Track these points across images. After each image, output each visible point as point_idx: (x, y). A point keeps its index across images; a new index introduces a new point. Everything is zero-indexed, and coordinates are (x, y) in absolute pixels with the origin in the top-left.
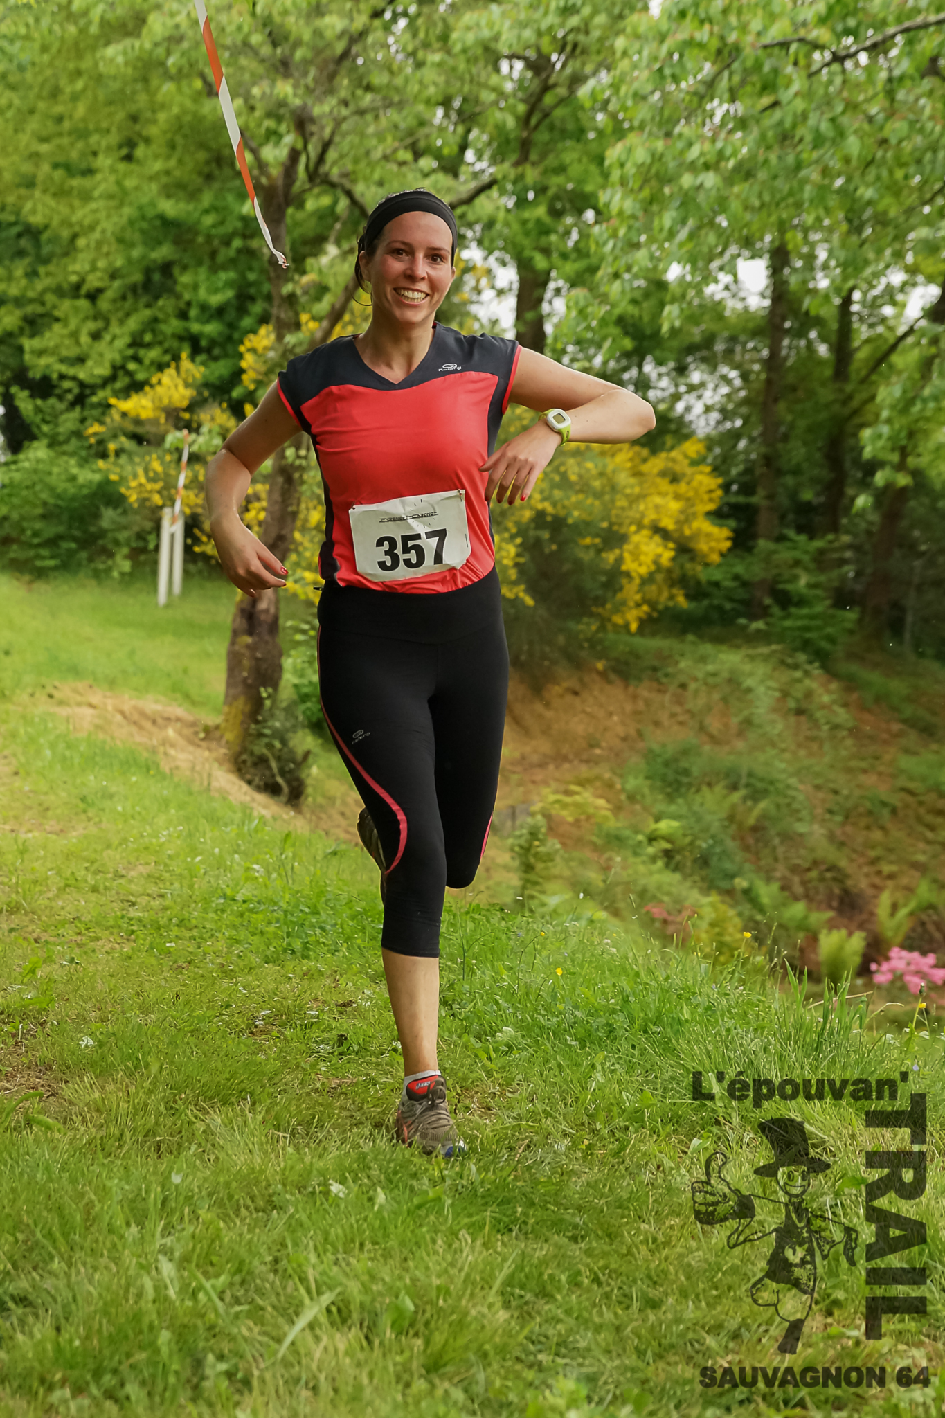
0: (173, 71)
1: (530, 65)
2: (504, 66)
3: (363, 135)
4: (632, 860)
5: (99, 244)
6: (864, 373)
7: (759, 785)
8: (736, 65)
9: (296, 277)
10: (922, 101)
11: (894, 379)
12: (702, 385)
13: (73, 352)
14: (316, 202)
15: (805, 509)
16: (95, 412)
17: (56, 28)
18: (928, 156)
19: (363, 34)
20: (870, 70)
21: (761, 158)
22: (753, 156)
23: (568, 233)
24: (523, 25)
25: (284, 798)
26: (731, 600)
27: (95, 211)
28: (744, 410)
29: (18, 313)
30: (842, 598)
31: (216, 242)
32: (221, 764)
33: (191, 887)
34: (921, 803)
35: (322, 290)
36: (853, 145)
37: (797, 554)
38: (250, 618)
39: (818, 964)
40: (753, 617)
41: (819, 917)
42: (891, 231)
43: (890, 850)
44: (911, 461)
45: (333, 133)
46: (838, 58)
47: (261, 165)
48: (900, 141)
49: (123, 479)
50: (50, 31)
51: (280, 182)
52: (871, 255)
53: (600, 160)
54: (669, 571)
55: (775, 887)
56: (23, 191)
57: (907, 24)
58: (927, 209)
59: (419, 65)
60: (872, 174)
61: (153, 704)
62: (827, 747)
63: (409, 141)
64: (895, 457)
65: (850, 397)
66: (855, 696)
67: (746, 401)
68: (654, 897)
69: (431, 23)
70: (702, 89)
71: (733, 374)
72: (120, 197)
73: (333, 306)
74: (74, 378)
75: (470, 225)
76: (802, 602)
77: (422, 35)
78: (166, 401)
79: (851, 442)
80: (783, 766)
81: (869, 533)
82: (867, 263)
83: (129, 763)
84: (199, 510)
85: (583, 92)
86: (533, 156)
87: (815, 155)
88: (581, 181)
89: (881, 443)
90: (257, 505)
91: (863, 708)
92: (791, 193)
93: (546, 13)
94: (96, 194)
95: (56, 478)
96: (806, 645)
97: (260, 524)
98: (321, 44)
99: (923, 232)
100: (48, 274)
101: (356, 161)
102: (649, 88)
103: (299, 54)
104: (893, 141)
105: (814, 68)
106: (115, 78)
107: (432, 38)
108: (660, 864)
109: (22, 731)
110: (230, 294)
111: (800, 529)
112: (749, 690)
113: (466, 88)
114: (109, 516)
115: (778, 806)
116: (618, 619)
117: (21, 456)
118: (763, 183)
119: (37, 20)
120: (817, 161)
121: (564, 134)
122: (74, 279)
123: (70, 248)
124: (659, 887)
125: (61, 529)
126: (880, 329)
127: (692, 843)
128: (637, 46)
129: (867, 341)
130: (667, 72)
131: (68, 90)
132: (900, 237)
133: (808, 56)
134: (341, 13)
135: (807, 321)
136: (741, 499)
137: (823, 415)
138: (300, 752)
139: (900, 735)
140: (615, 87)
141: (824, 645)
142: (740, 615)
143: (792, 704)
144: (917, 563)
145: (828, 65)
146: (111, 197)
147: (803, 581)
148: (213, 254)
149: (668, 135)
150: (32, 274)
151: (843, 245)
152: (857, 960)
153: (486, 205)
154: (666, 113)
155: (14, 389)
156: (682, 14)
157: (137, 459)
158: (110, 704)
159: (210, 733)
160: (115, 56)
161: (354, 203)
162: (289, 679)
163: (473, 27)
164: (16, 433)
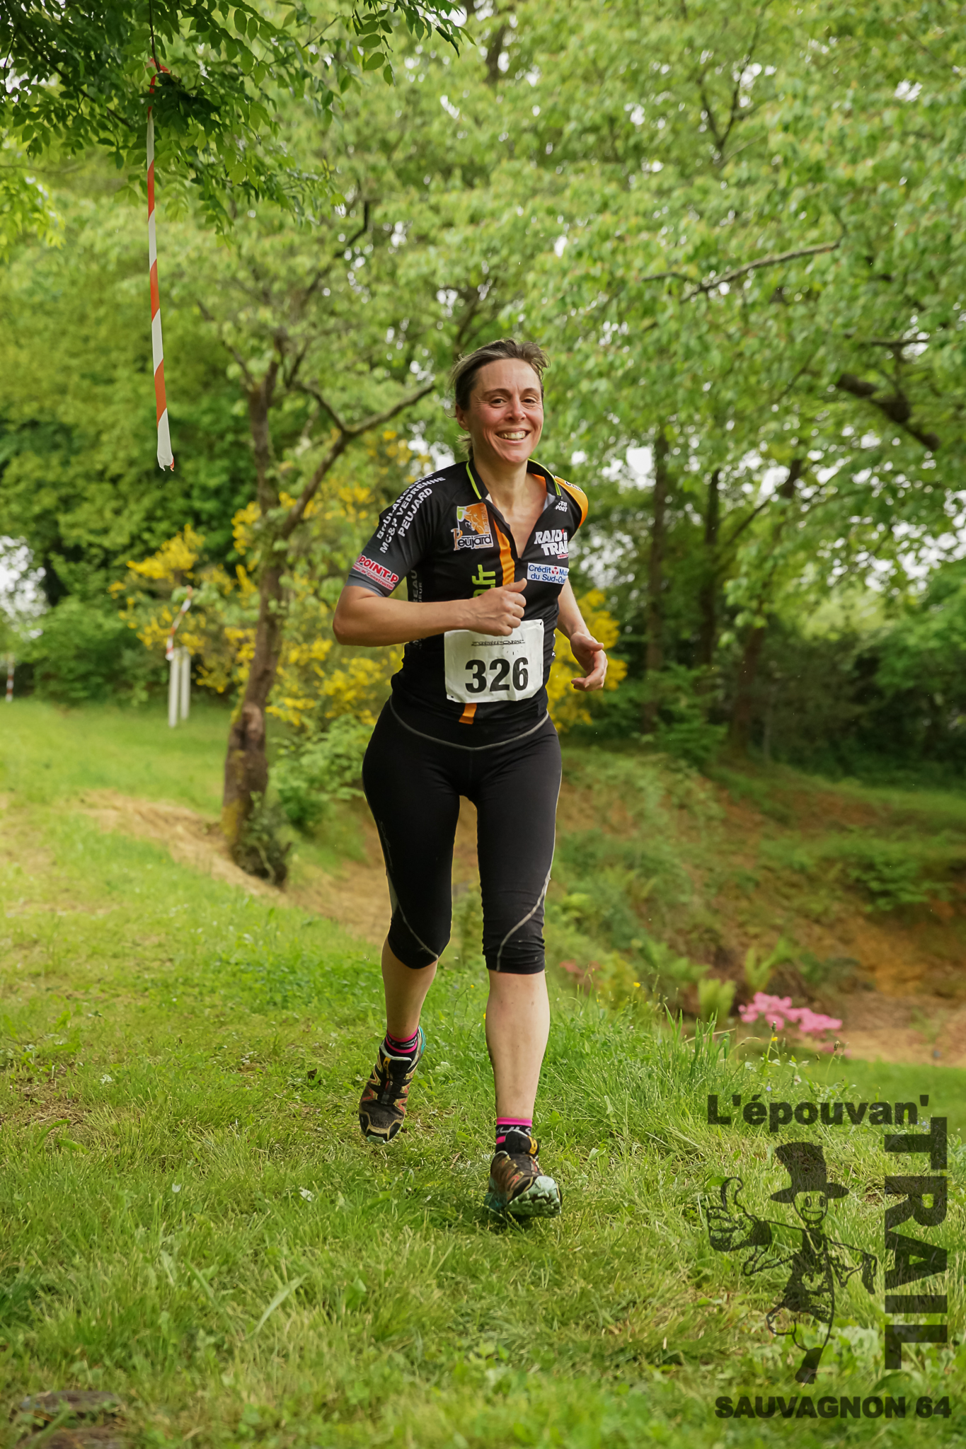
0: (176, 300)
1: (462, 295)
2: (441, 296)
3: (328, 351)
5: (119, 439)
6: (728, 537)
7: (651, 865)
8: (623, 295)
9: (277, 464)
10: (770, 323)
11: (752, 541)
12: (602, 548)
13: (98, 525)
14: (292, 404)
15: (684, 645)
16: (118, 573)
17: (82, 267)
18: (776, 366)
19: (327, 271)
20: (728, 298)
21: (643, 368)
22: (637, 366)
24: (453, 263)
25: (271, 880)
26: (625, 717)
27: (115, 413)
28: (635, 567)
29: (55, 494)
30: (715, 716)
31: (213, 437)
32: (220, 852)
33: (194, 952)
34: (779, 878)
35: (296, 474)
36: (716, 357)
37: (679, 682)
38: (243, 737)
39: (698, 1007)
40: (644, 732)
41: (699, 969)
42: (747, 425)
43: (754, 915)
44: (766, 607)
45: (305, 350)
46: (703, 289)
47: (248, 375)
48: (753, 354)
49: (139, 628)
50: (78, 269)
51: (262, 389)
52: (731, 445)
55: (663, 947)
56: (57, 397)
57: (757, 262)
58: (775, 408)
59: (373, 295)
60: (731, 380)
61: (165, 806)
62: (704, 834)
63: (365, 356)
64: (754, 604)
65: (717, 558)
66: (724, 794)
67: (636, 561)
68: (567, 956)
69: (381, 261)
70: (596, 314)
71: (626, 539)
72: (135, 401)
73: (307, 487)
74: (100, 546)
75: (415, 422)
76: (682, 719)
77: (374, 271)
78: (173, 565)
79: (719, 591)
80: (666, 848)
81: (736, 664)
82: (727, 450)
83: (146, 854)
84: (201, 651)
85: (503, 315)
87: (686, 365)
89: (740, 593)
90: (246, 647)
91: (731, 803)
92: (668, 395)
93: (473, 253)
94: (117, 398)
95: (87, 626)
96: (686, 754)
97: (251, 661)
98: (294, 278)
99: (773, 426)
100: (80, 463)
101: (323, 371)
102: (555, 312)
103: (276, 287)
104: (748, 354)
105: (685, 295)
106: (130, 306)
107: (383, 274)
108: (572, 929)
109: (59, 829)
110: (224, 478)
111: (681, 661)
112: (641, 790)
113: (411, 313)
114: (128, 657)
115: (666, 882)
117: (58, 608)
118: (645, 387)
119: (67, 260)
120: (688, 370)
122: (99, 467)
123: (95, 443)
124: (571, 948)
125: (91, 667)
126: (741, 503)
127: (597, 913)
128: (544, 279)
129: (733, 512)
130: (568, 300)
131: (93, 314)
132: (754, 429)
133: (681, 288)
134: (310, 254)
135: (684, 497)
136: (634, 638)
137: (698, 571)
138: (283, 844)
139: (762, 823)
140: (527, 312)
141: (702, 754)
142: (635, 730)
143: (675, 800)
144: (774, 689)
145: (695, 294)
146: (127, 401)
147: (684, 702)
148: (211, 447)
149: (570, 350)
150: (65, 463)
151: (710, 436)
152: (727, 1004)
153: (429, 406)
154: (568, 332)
155: (52, 556)
156: (580, 254)
157: (151, 610)
158: (130, 807)
159: (211, 829)
160: (130, 287)
161: (323, 406)
162: (274, 784)
163: (414, 264)
164: (54, 590)
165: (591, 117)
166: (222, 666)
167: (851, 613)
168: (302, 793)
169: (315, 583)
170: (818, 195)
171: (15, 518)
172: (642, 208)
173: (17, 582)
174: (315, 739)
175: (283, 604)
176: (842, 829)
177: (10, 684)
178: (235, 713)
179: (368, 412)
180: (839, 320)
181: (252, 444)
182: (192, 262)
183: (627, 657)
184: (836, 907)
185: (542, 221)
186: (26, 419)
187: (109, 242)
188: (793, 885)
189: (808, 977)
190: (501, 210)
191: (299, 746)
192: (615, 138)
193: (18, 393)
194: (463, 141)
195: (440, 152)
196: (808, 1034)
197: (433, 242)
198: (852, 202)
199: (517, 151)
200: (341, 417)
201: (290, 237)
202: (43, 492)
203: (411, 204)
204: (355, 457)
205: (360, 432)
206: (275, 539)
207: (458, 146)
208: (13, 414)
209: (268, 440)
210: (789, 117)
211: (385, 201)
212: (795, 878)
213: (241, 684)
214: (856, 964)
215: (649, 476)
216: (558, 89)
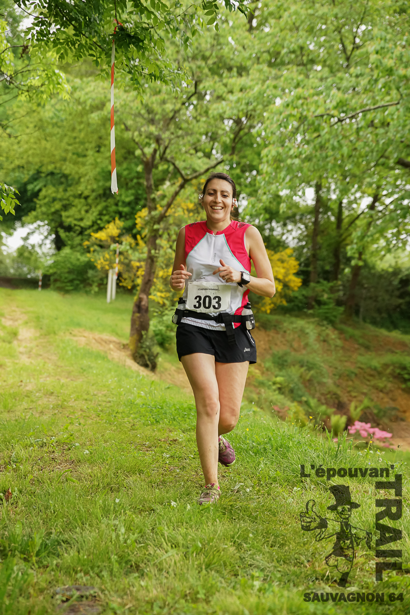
1: (235, 121)
2: (226, 122)
3: (178, 145)
4: (267, 390)
5: (88, 180)
6: (347, 227)
7: (311, 366)
8: (305, 123)
9: (155, 192)
10: (369, 135)
11: (358, 229)
12: (292, 230)
13: (78, 216)
14: (162, 167)
15: (326, 272)
16: (86, 237)
17: (75, 107)
18: (370, 154)
19: (179, 110)
20: (350, 125)
21: (314, 155)
22: (311, 154)
23: (247, 178)
24: (233, 108)
25: (150, 368)
26: (301, 302)
27: (87, 170)
29: (61, 204)
30: (339, 303)
32: (128, 356)
33: (120, 399)
34: (365, 372)
35: (164, 197)
37: (324, 288)
38: (139, 308)
39: (330, 426)
40: (309, 309)
41: (331, 410)
42: (357, 179)
43: (354, 388)
44: (363, 257)
45: (169, 144)
46: (340, 120)
47: (144, 154)
48: (361, 149)
49: (96, 261)
50: (73, 108)
51: (150, 160)
52: (350, 188)
53: (259, 154)
54: (280, 293)
55: (315, 400)
56: (62, 162)
57: (363, 109)
59: (198, 121)
60: (351, 160)
61: (106, 336)
62: (334, 353)
63: (194, 147)
64: (357, 255)
65: (341, 235)
66: (342, 336)
67: (307, 236)
68: (275, 403)
69: (202, 107)
70: (294, 130)
71: (302, 226)
72: (95, 165)
73: (168, 202)
74: (79, 226)
76: (325, 304)
77: (199, 111)
78: (110, 234)
79: (342, 250)
80: (318, 359)
81: (348, 281)
82: (349, 190)
83: (98, 356)
84: (122, 271)
85: (253, 131)
86: (236, 152)
87: (332, 153)
88: (252, 161)
89: (353, 251)
90: (141, 270)
91: (345, 340)
92: (324, 166)
93: (241, 104)
94: (88, 163)
95: (73, 260)
96: (326, 318)
97: (142, 276)
98: (164, 113)
100: (71, 190)
102: (276, 130)
103: (157, 117)
104: (358, 149)
105: (332, 124)
106: (94, 124)
107: (202, 112)
108: (277, 392)
109: (61, 345)
110: (132, 198)
111: (325, 279)
112: (307, 333)
113: (214, 130)
114: (90, 273)
115: (317, 373)
116: (263, 309)
117: (61, 252)
118: (315, 162)
119: (68, 104)
120: (333, 155)
121: (246, 145)
122: (80, 192)
123: (78, 182)
124: (277, 400)
125: (74, 277)
126: (352, 212)
127: (288, 385)
128: (272, 116)
129: (348, 216)
130: (283, 125)
131: (78, 127)
132: (361, 181)
133: (330, 120)
134: (171, 103)
135: (327, 209)
136: (305, 269)
137: (333, 241)
138: (155, 353)
139: (358, 349)
140: (265, 130)
141: (333, 318)
142: (304, 308)
143: (322, 338)
144: (364, 291)
145: (336, 123)
146: (92, 164)
147: (326, 296)
148: (127, 184)
149: (283, 146)
150: (65, 190)
151: (341, 184)
152: (343, 426)
153: (220, 169)
154: (282, 138)
155: (59, 229)
156: (288, 105)
157: (100, 253)
158: (91, 336)
159: (125, 346)
160: (95, 117)
161: (175, 167)
162: (152, 328)
163: (216, 108)
164: (59, 244)
165: (293, 46)
166: (130, 277)
167: (397, 260)
168: (163, 332)
169: (171, 243)
170: (390, 81)
171: (43, 213)
172: (314, 86)
173: (43, 240)
174: (169, 309)
175: (157, 251)
176: (393, 352)
177: (40, 283)
178: (136, 298)
179: (195, 171)
180: (399, 135)
181: (145, 183)
182: (122, 106)
183: (302, 277)
184: (389, 385)
185: (271, 91)
186: (50, 171)
187: (87, 97)
188: (372, 375)
189: (377, 415)
190: (254, 86)
191: (162, 312)
192: (303, 55)
193: (46, 160)
194: (238, 56)
195: (228, 61)
196: (378, 439)
197: (224, 99)
198: (405, 84)
199: (261, 60)
200: (183, 172)
201: (163, 96)
202: (55, 203)
203: (215, 82)
204: (189, 190)
205: (191, 179)
206: (154, 224)
207: (235, 58)
208: (44, 169)
209: (152, 182)
210: (378, 48)
211: (204, 81)
212: (372, 373)
213: (138, 285)
214: (398, 410)
215: (313, 200)
216: (279, 34)
